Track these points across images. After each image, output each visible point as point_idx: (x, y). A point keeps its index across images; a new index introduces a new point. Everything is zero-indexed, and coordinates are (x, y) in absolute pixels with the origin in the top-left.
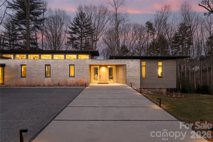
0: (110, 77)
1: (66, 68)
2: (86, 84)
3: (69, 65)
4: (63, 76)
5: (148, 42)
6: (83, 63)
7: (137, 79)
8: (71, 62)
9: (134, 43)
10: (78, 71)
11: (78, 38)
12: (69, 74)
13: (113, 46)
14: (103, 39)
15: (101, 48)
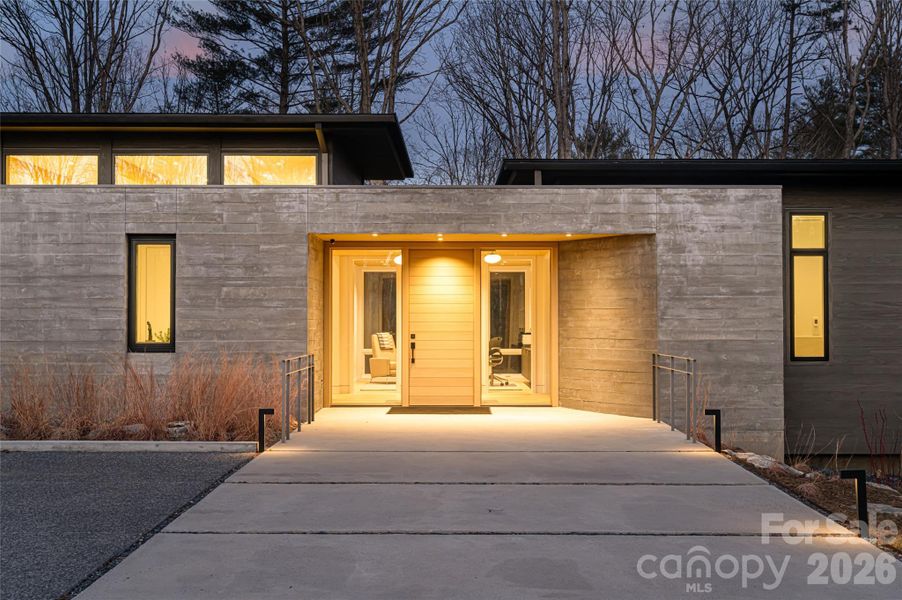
0: (505, 351)
1: (96, 270)
2: (262, 412)
3: (123, 240)
4: (69, 336)
5: (789, 89)
6: (250, 219)
7: (753, 365)
8: (140, 207)
9: (685, 100)
10: (212, 294)
11: (260, 61)
12: (124, 318)
13: (522, 118)
14: (449, 68)
15: (431, 139)
